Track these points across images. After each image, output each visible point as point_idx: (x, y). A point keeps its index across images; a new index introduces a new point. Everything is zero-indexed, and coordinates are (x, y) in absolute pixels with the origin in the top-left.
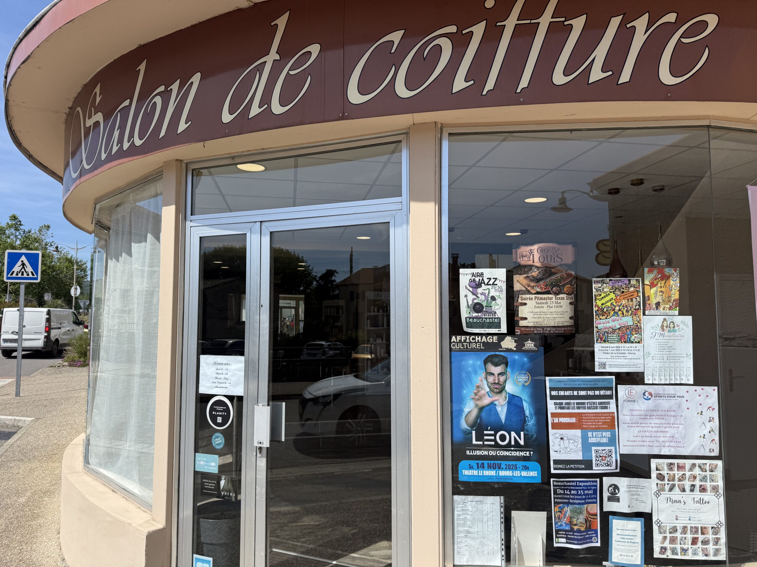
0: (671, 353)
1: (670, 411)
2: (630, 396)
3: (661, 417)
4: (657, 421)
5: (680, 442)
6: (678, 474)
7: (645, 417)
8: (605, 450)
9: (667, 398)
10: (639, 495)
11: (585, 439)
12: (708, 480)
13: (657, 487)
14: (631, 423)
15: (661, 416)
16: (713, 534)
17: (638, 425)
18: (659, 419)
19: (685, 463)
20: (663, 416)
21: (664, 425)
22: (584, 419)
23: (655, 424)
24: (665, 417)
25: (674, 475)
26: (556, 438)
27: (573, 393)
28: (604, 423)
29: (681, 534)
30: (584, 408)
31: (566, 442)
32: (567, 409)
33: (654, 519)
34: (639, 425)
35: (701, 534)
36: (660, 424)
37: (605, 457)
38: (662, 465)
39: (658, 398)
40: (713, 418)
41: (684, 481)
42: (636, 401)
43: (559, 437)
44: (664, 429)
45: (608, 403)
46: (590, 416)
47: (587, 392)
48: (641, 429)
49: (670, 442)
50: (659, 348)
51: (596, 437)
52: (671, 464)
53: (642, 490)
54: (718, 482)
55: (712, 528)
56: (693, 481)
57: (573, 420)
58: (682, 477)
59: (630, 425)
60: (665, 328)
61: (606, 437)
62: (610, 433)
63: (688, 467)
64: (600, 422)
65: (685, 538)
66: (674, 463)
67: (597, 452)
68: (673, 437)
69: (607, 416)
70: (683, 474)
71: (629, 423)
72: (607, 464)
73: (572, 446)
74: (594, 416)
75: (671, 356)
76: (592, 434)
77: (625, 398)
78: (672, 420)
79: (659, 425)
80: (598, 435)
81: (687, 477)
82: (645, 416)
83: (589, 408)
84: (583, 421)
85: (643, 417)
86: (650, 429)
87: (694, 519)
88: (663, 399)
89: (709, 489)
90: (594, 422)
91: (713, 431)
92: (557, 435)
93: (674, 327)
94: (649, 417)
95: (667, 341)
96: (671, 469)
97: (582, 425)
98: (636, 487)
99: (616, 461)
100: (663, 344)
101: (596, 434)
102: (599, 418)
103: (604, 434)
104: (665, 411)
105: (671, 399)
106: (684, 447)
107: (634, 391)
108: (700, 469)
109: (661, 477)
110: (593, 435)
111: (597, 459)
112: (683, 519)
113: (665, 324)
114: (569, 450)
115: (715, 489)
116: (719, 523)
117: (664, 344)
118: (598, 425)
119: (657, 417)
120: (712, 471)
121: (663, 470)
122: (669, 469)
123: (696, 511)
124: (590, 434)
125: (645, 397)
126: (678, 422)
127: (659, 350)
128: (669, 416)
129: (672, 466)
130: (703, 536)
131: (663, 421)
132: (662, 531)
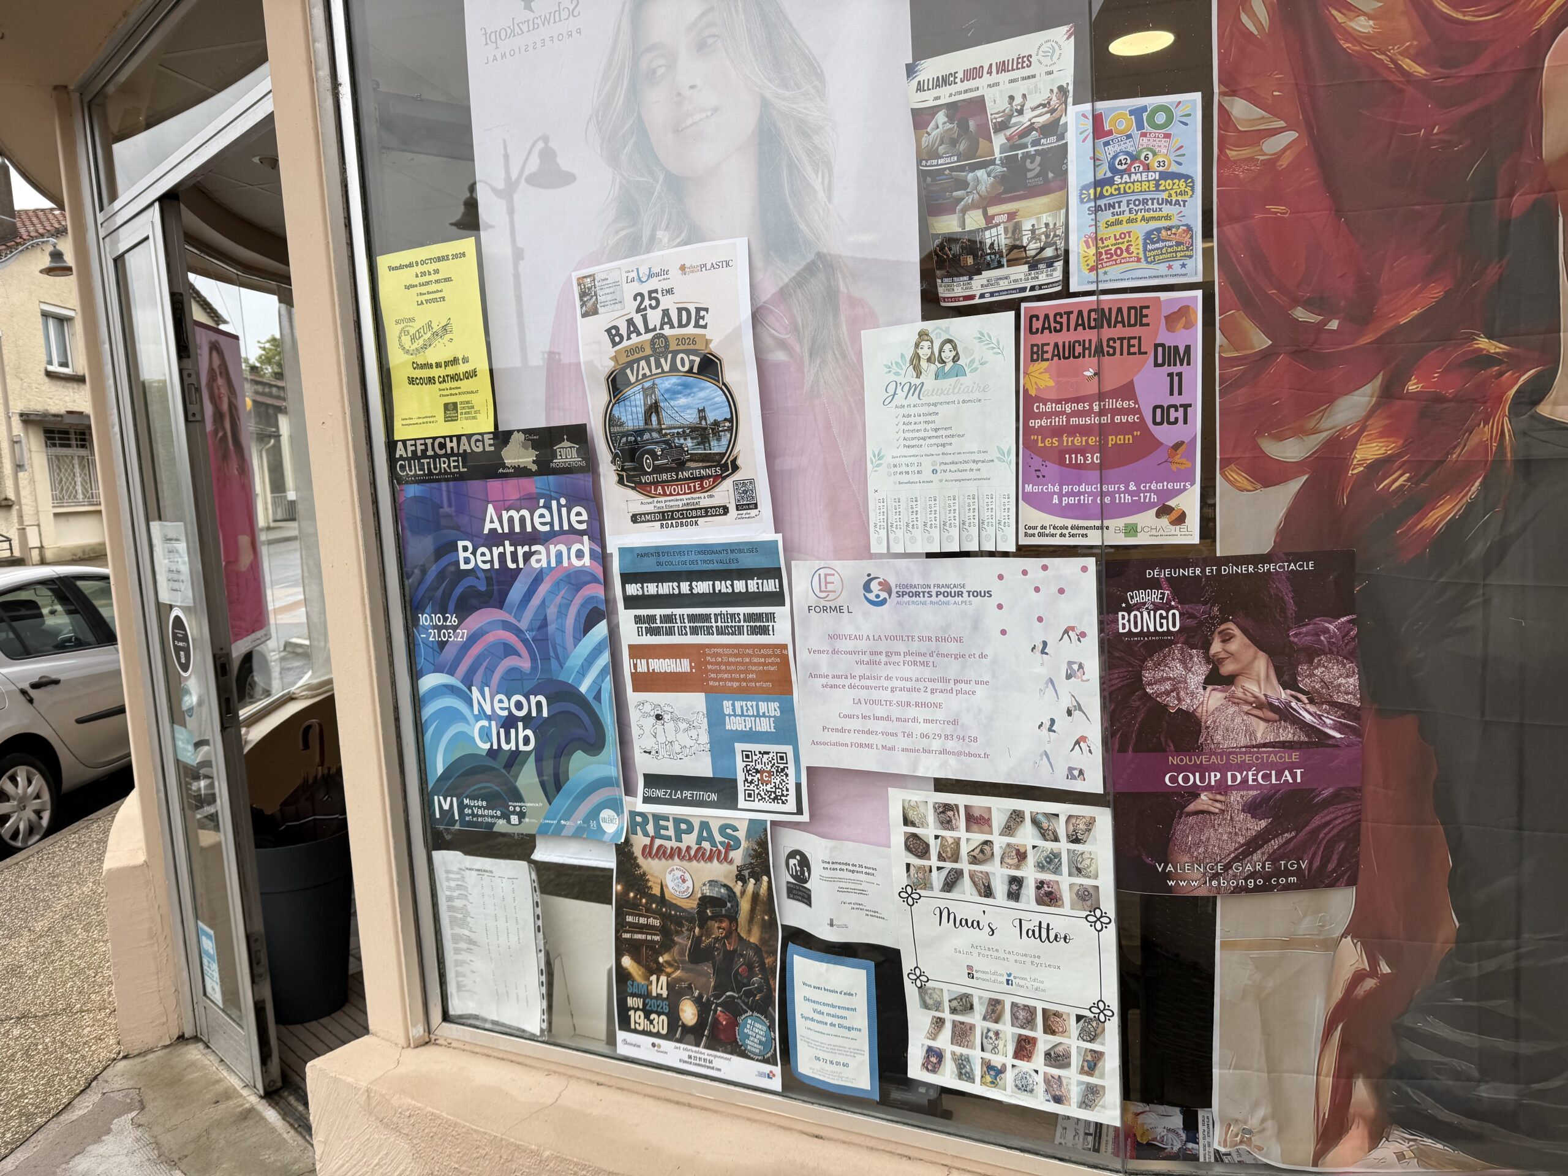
0: (948, 449)
1: (945, 640)
2: (826, 594)
3: (920, 659)
4: (909, 671)
5: (976, 740)
6: (969, 840)
7: (873, 658)
8: (768, 753)
9: (934, 598)
10: (862, 892)
11: (715, 719)
12: (1065, 869)
13: (909, 876)
14: (834, 677)
15: (920, 654)
16: (1080, 1037)
17: (853, 681)
18: (915, 663)
19: (989, 809)
20: (924, 655)
21: (930, 685)
22: (712, 664)
23: (902, 679)
24: (931, 659)
25: (957, 842)
26: (646, 715)
27: (679, 587)
28: (763, 676)
29: (984, 1019)
30: (709, 631)
31: (670, 726)
32: (667, 634)
33: (907, 966)
34: (856, 682)
35: (1045, 1032)
36: (917, 680)
37: (770, 773)
38: (922, 809)
39: (906, 598)
40: (1081, 666)
41: (989, 863)
42: (845, 610)
43: (652, 714)
44: (928, 698)
45: (771, 617)
46: (725, 655)
47: (714, 585)
48: (863, 694)
49: (946, 737)
50: (909, 435)
51: (742, 715)
52: (947, 807)
53: (870, 878)
54: (1096, 877)
55: (1079, 1018)
56: (1018, 867)
57: (683, 666)
58: (982, 851)
59: (831, 681)
60: (924, 364)
61: (770, 717)
62: (777, 704)
63: (998, 821)
64: (752, 672)
65: (997, 1034)
66: (957, 806)
67: (747, 756)
68: (955, 722)
69: (769, 656)
70: (986, 843)
71: (827, 676)
72: (773, 796)
73: (684, 739)
74: (736, 656)
75: (949, 459)
76: (733, 705)
77: (812, 601)
78: (953, 669)
79: (913, 684)
80: (748, 710)
81: (998, 851)
82: (871, 653)
83: (721, 632)
84: (709, 667)
85: (866, 658)
86: (886, 695)
87: (1022, 982)
88: (924, 603)
89: (1067, 896)
90: (736, 671)
91: (1081, 709)
92: (647, 708)
93: (956, 359)
94: (883, 658)
95: (932, 409)
96: (947, 824)
97: (708, 680)
98: (851, 868)
99: (798, 786)
100: (918, 419)
101: (742, 707)
102: (747, 660)
103: (763, 706)
104: (930, 639)
105: (948, 603)
106: (986, 756)
107: (835, 578)
108: (1036, 832)
109: (916, 846)
110: (734, 710)
111: (750, 778)
112: (987, 977)
113: (925, 352)
114: (677, 748)
115: (1087, 898)
116: (1100, 1005)
117: (922, 419)
118: (745, 680)
119: (908, 658)
120: (1077, 841)
121: (924, 824)
122: (942, 823)
123: (1028, 960)
124: (727, 705)
125: (872, 596)
126: (973, 676)
127: (907, 443)
128: (943, 655)
129: (950, 813)
130: (1050, 1037)
131: (927, 672)
132: (930, 1002)
